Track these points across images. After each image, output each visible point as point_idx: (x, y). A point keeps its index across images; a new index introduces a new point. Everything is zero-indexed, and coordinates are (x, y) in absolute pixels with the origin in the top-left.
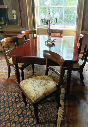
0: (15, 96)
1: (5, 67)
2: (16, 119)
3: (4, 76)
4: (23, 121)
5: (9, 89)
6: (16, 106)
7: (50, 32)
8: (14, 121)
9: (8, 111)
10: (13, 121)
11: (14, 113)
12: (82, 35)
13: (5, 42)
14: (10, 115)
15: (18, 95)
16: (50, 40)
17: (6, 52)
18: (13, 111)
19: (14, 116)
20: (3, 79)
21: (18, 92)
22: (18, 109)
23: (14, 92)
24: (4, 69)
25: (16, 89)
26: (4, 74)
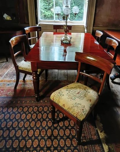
0: (35, 113)
1: (5, 74)
2: (49, 144)
3: (8, 86)
4: (59, 144)
5: (22, 103)
6: (41, 125)
7: (67, 29)
8: (47, 147)
9: (34, 134)
10: (45, 146)
11: (42, 135)
12: (100, 32)
13: (14, 41)
14: (38, 140)
15: (38, 110)
16: (66, 39)
17: (14, 55)
18: (40, 133)
19: (44, 139)
20: (9, 90)
21: (36, 106)
22: (45, 129)
23: (31, 107)
24: (5, 77)
25: (32, 102)
26: (8, 83)
